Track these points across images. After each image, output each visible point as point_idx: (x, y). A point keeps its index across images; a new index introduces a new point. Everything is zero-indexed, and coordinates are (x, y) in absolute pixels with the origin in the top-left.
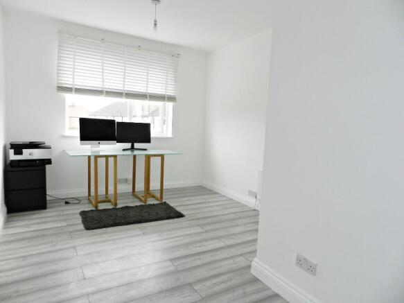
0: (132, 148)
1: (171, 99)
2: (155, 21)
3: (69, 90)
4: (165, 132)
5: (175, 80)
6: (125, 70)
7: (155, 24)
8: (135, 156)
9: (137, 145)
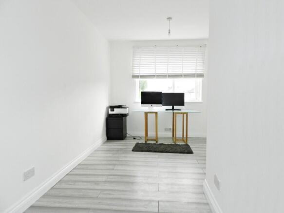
0: (173, 109)
1: (201, 75)
2: (169, 30)
3: (137, 77)
4: (198, 98)
5: (203, 63)
6: (168, 61)
7: (169, 32)
8: (173, 113)
9: (175, 107)
